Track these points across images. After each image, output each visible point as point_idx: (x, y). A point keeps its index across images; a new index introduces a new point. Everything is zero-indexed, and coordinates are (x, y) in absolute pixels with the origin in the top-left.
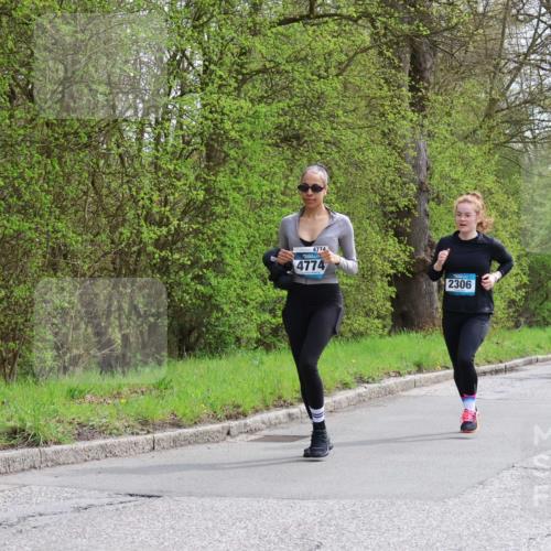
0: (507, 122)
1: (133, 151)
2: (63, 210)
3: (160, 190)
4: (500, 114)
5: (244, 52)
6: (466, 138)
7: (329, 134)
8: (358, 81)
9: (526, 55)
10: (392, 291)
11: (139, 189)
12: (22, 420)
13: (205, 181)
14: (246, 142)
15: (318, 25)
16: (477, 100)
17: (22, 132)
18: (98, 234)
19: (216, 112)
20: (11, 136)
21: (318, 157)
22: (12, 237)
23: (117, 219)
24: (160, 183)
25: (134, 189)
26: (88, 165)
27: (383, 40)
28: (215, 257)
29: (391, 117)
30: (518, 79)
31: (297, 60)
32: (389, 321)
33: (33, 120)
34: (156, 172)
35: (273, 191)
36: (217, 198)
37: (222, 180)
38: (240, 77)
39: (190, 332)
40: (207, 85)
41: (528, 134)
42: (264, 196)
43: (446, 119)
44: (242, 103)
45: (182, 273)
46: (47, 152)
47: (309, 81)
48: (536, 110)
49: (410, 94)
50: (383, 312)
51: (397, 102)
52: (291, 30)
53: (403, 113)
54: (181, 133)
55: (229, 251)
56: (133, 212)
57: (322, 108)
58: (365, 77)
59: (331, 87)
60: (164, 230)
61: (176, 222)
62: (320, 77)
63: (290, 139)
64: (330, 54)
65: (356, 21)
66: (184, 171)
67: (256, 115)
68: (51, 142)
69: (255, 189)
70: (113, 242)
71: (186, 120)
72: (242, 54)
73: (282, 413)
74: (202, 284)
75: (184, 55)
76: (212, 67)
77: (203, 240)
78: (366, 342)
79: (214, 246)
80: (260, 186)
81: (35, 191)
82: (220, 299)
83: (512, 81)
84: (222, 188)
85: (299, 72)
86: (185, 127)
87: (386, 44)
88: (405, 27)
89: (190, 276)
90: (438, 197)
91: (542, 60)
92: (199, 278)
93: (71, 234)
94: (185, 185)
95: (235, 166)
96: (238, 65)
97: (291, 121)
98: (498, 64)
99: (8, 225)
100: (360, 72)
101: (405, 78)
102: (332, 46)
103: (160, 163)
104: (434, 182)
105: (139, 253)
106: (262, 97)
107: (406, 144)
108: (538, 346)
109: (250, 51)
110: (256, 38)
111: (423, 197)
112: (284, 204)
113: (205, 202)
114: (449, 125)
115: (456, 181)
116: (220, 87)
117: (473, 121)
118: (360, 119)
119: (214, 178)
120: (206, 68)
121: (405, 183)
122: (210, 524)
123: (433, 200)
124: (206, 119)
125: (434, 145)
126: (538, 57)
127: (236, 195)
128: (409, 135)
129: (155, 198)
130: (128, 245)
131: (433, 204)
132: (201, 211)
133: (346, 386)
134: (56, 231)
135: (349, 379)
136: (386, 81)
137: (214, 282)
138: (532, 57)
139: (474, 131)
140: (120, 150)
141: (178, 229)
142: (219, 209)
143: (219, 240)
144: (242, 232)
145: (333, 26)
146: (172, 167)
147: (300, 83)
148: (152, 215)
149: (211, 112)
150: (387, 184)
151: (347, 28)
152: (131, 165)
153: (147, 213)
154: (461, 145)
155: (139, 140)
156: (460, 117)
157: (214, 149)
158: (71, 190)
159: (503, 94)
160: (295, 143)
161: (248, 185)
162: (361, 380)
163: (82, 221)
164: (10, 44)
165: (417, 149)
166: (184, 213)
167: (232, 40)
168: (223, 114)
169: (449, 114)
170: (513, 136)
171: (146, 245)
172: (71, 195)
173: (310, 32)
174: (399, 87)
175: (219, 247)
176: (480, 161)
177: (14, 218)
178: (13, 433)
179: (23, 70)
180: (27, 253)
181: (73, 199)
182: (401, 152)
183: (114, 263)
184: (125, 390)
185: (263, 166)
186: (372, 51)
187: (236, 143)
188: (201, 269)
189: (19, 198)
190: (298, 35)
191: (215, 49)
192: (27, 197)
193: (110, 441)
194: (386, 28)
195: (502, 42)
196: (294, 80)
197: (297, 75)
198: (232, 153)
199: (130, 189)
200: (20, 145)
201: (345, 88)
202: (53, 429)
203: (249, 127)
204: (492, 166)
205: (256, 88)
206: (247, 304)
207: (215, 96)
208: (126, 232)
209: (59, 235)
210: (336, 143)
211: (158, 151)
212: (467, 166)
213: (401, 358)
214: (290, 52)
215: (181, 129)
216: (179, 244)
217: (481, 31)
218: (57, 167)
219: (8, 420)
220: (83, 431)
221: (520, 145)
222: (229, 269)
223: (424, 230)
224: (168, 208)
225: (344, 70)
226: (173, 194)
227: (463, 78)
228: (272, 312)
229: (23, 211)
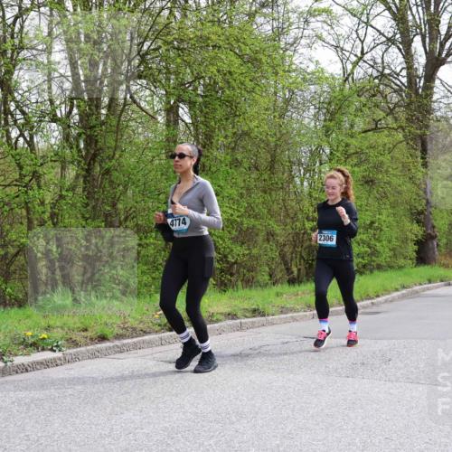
5: (347, 145)
7: (386, 179)
8: (398, 156)
10: (416, 248)
11: (303, 206)
12: (257, 305)
15: (380, 132)
21: (381, 189)
22: (251, 228)
23: (294, 218)
25: (301, 206)
27: (409, 137)
29: (413, 171)
31: (371, 148)
32: (415, 261)
38: (346, 156)
40: (332, 160)
46: (265, 192)
47: (376, 156)
49: (421, 160)
50: (412, 257)
51: (416, 164)
52: (368, 135)
53: (419, 169)
57: (382, 168)
58: (402, 152)
59: (386, 159)
62: (381, 154)
63: (369, 182)
64: (385, 144)
65: (396, 130)
73: (369, 302)
76: (334, 152)
78: (406, 270)
85: (372, 153)
87: (410, 139)
88: (419, 132)
93: (275, 226)
96: (345, 151)
97: (369, 174)
100: (399, 152)
101: (419, 153)
102: (386, 141)
105: (304, 234)
106: (356, 164)
107: (420, 183)
109: (350, 145)
110: (353, 139)
111: (429, 206)
112: (367, 210)
116: (338, 161)
118: (399, 172)
120: (331, 153)
121: (420, 200)
128: (422, 178)
130: (299, 230)
131: (433, 209)
133: (397, 290)
134: (269, 225)
135: (397, 287)
136: (411, 155)
145: (386, 132)
147: (372, 157)
150: (413, 200)
151: (393, 133)
153: (307, 216)
155: (302, 184)
160: (371, 184)
162: (404, 287)
165: (426, 184)
167: (342, 140)
171: (307, 230)
173: (376, 135)
174: (417, 157)
177: (252, 220)
178: (254, 311)
180: (257, 235)
181: (276, 211)
182: (418, 186)
183: (293, 238)
184: (300, 293)
186: (404, 143)
189: (254, 211)
190: (371, 137)
191: (335, 145)
192: (257, 211)
193: (295, 314)
194: (410, 132)
196: (370, 156)
201: (392, 159)
202: (270, 309)
205: (353, 160)
208: (298, 224)
209: (270, 227)
210: (389, 183)
211: (311, 189)
213: (421, 277)
214: (368, 144)
218: (269, 198)
219: (252, 305)
220: (283, 310)
223: (429, 220)
225: (391, 151)
228: (363, 258)
229: (255, 217)
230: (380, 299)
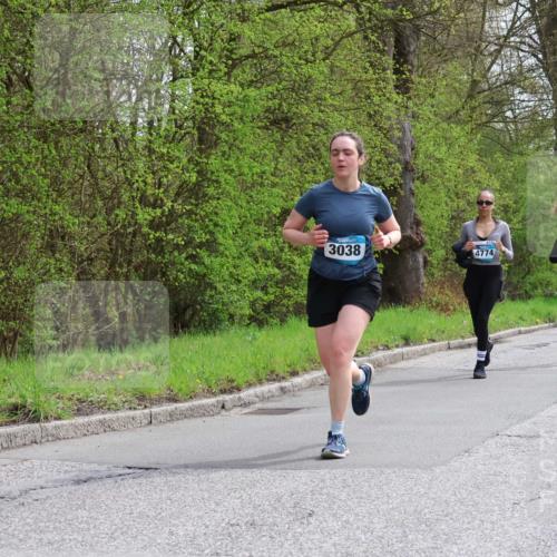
0: (489, 102)
1: (128, 135)
2: (60, 193)
3: (154, 173)
4: (482, 95)
5: (233, 38)
6: (449, 118)
7: (317, 116)
8: (344, 65)
9: (506, 37)
11: (133, 172)
12: (22, 396)
13: (198, 164)
14: (237, 125)
15: (305, 10)
16: (459, 81)
17: (19, 118)
18: (94, 216)
19: (207, 96)
20: (8, 122)
21: (307, 139)
22: (11, 220)
23: (112, 201)
24: (153, 165)
25: (128, 172)
26: (84, 150)
27: (368, 24)
28: (208, 237)
29: (376, 99)
30: (499, 61)
31: (285, 45)
33: (29, 106)
34: (150, 156)
35: (264, 173)
36: (209, 180)
37: (214, 162)
38: (230, 62)
39: (185, 310)
40: (198, 70)
41: (509, 114)
42: (255, 178)
43: (429, 100)
44: (232, 87)
45: (176, 253)
46: (43, 137)
47: (297, 66)
48: (517, 91)
49: (394, 77)
51: (382, 84)
52: (279, 16)
53: (388, 95)
54: (173, 117)
55: (222, 230)
56: (128, 194)
57: (310, 92)
58: (352, 56)
59: (318, 71)
60: (158, 211)
61: (170, 204)
62: (307, 61)
63: (279, 122)
64: (317, 39)
65: (341, 7)
66: (177, 154)
67: (246, 99)
68: (47, 128)
69: (246, 170)
70: (109, 224)
71: (178, 105)
72: (231, 40)
73: (274, 386)
74: (196, 263)
75: (175, 42)
76: (203, 53)
77: (196, 221)
79: (207, 227)
80: (250, 168)
81: (32, 175)
82: (213, 278)
83: (493, 63)
84: (214, 170)
85: (287, 57)
86: (177, 112)
87: (370, 28)
88: (389, 12)
89: (184, 255)
90: (422, 176)
91: (521, 43)
92: (193, 258)
93: (68, 217)
94: (178, 167)
95: (226, 149)
96: (228, 50)
97: (280, 105)
98: (479, 46)
99: (7, 208)
100: (346, 56)
101: (389, 61)
102: (318, 31)
103: (154, 146)
104: (419, 162)
105: (134, 234)
106: (252, 81)
107: (391, 126)
108: (521, 318)
109: (239, 37)
110: (245, 24)
111: (408, 176)
112: (274, 185)
113: (198, 184)
114: (433, 106)
115: (439, 161)
116: (211, 72)
117: (456, 102)
118: (347, 102)
119: (205, 160)
120: (197, 54)
121: (390, 163)
122: (206, 496)
123: (418, 179)
124: (198, 103)
125: (418, 126)
126: (518, 40)
127: (227, 176)
128: (394, 116)
129: (149, 180)
130: (124, 227)
131: (418, 183)
132: (193, 193)
134: (53, 214)
136: (372, 64)
137: (207, 261)
138: (512, 39)
139: (457, 112)
140: (115, 135)
141: (172, 211)
142: (211, 191)
143: (211, 220)
144: (234, 212)
145: (319, 11)
146: (165, 151)
147: (288, 67)
148: (147, 197)
149: (202, 97)
150: (374, 164)
151: (333, 13)
152: (126, 149)
153: (142, 196)
154: (445, 125)
155: (134, 124)
156: (442, 98)
157: (205, 132)
158: (68, 175)
159: (484, 76)
160: (284, 126)
161: (240, 167)
163: (79, 203)
164: (6, 33)
165: (403, 130)
166: (178, 194)
167: (222, 26)
168: (214, 98)
169: (432, 96)
170: (494, 116)
171: (141, 226)
172: (68, 178)
173: (298, 18)
174: (384, 70)
175: (211, 227)
176: (463, 140)
177: (13, 201)
178: (15, 409)
179: (20, 58)
180: (25, 236)
181: (69, 182)
182: (387, 133)
183: (110, 244)
185: (253, 148)
186: (357, 36)
187: (227, 126)
188: (194, 249)
189: (17, 182)
190: (286, 21)
191: (205, 36)
192: (25, 181)
193: (108, 416)
194: (370, 13)
195: (483, 25)
196: (282, 64)
197: (285, 59)
198: (223, 136)
199: (125, 172)
200: (17, 131)
201: (332, 71)
202: (53, 406)
203: (239, 111)
204: (474, 145)
205: (246, 72)
206: (239, 281)
207: (206, 81)
208: (121, 213)
209: (57, 218)
210: (323, 125)
211: (151, 135)
212: (450, 146)
213: (389, 331)
214: (278, 37)
215: (174, 113)
216: (173, 225)
217: (462, 15)
218: (54, 152)
219: (10, 397)
220: (83, 406)
221: (502, 124)
222: (222, 248)
223: (409, 208)
224: (162, 190)
225: (330, 54)
226: (166, 176)
227: (445, 61)
228: (264, 289)
229: (21, 194)
230: (297, 380)
